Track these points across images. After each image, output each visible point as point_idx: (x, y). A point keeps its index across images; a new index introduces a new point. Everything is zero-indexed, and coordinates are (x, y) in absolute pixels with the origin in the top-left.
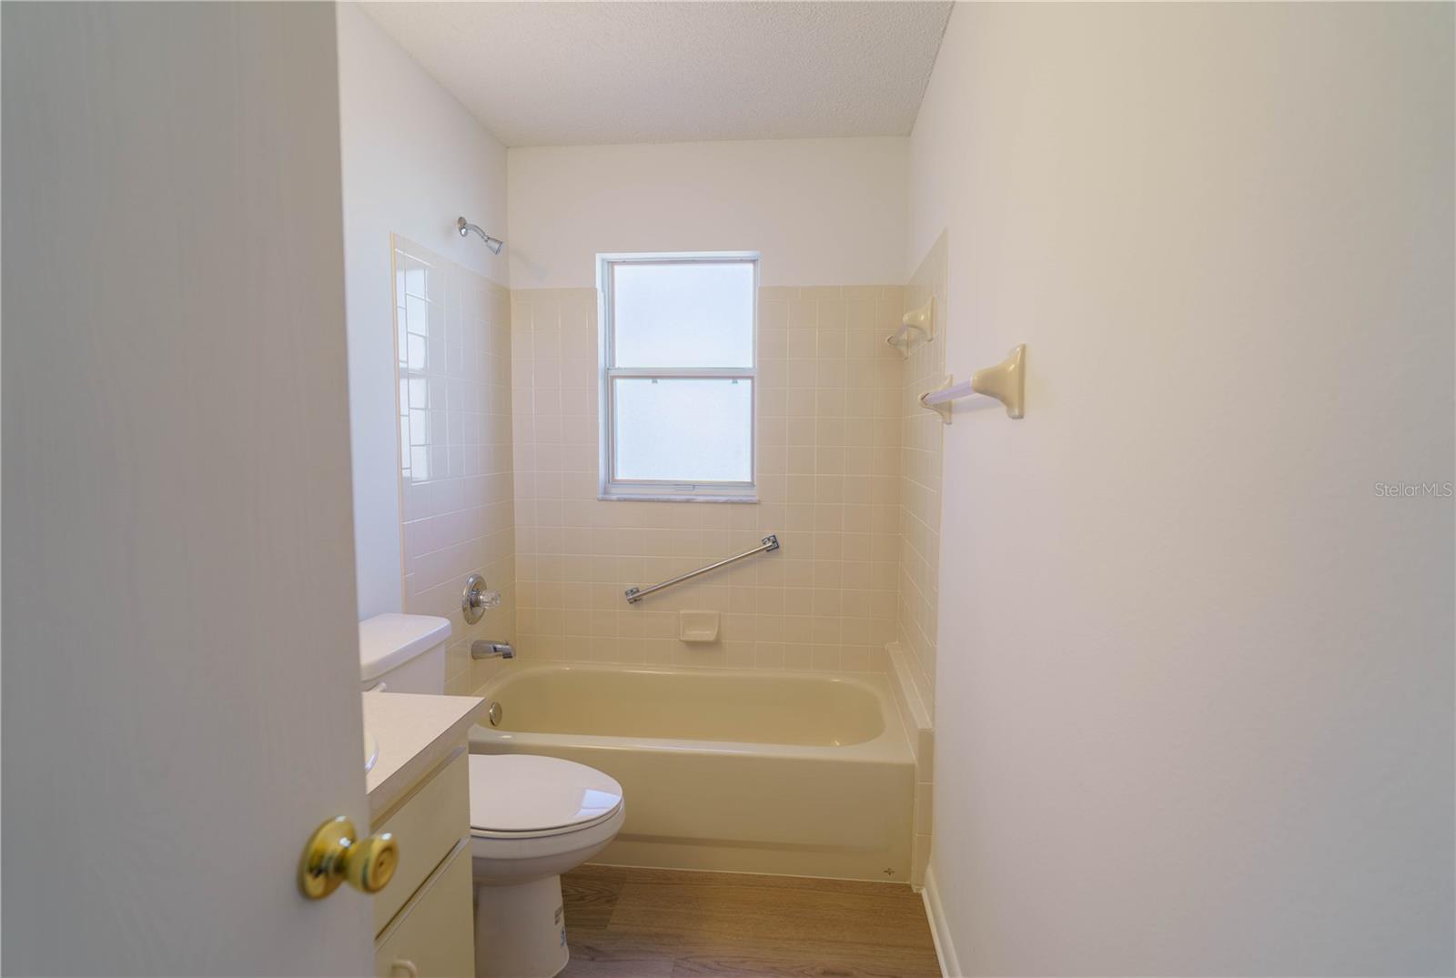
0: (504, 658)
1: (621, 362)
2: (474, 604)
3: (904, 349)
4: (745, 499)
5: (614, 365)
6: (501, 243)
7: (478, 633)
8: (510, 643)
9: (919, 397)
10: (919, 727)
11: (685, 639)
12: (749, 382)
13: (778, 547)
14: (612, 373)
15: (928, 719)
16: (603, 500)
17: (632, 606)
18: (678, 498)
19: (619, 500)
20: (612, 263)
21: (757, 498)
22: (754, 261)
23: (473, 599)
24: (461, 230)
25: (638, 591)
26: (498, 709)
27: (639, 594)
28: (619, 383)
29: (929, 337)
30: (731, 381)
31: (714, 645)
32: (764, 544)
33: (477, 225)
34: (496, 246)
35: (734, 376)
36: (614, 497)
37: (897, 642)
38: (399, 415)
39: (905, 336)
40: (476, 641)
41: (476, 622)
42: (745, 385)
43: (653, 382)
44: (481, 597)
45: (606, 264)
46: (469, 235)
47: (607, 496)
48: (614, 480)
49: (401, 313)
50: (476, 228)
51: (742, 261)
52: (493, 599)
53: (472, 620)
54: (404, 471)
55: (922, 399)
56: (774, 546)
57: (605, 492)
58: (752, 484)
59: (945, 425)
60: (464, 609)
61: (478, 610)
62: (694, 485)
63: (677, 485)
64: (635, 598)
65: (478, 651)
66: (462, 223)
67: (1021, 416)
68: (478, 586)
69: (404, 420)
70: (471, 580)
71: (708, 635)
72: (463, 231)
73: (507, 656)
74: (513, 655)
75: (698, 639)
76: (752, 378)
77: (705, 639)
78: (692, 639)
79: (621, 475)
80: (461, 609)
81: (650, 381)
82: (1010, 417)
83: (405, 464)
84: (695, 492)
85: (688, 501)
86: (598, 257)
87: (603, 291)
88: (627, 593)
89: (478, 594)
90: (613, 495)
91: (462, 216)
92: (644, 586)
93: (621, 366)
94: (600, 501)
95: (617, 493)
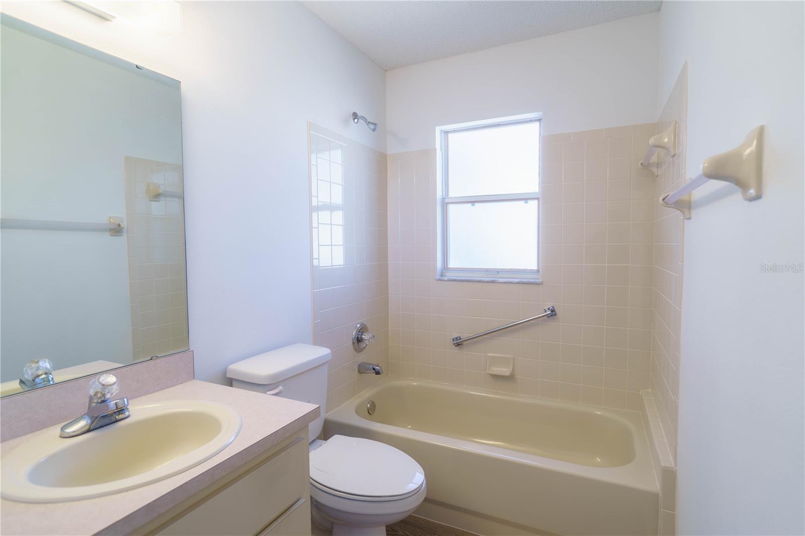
0: (376, 374)
1: (453, 193)
2: (359, 340)
3: (654, 169)
4: (532, 281)
5: (448, 196)
6: (376, 124)
7: (362, 358)
8: (379, 365)
9: (661, 199)
10: (663, 464)
11: (491, 372)
12: (536, 202)
13: (556, 315)
14: (447, 201)
15: (672, 459)
16: (439, 280)
17: (457, 348)
18: (486, 279)
19: (449, 280)
20: (447, 133)
21: (540, 280)
22: (539, 120)
23: (359, 336)
24: (354, 120)
25: (460, 339)
26: (373, 405)
27: (461, 341)
28: (451, 207)
29: (673, 153)
30: (523, 202)
31: (510, 378)
32: (546, 312)
33: (363, 116)
34: (372, 127)
35: (525, 198)
36: (446, 279)
37: (650, 390)
38: (311, 228)
39: (654, 159)
40: (362, 363)
41: (361, 352)
42: (534, 204)
43: (472, 205)
44: (364, 336)
45: (443, 134)
46: (359, 123)
47: (442, 278)
48: (448, 268)
49: (313, 168)
50: (363, 118)
51: (531, 121)
52: (370, 338)
53: (358, 350)
54: (314, 260)
55: (663, 200)
56: (553, 313)
57: (442, 275)
58: (538, 271)
59: (686, 220)
60: (353, 343)
61: (363, 345)
62: (498, 271)
63: (487, 271)
64: (459, 343)
65: (362, 369)
66: (355, 116)
67: (758, 197)
68: (363, 330)
69: (315, 231)
70: (359, 325)
71: (505, 371)
72: (356, 120)
73: (378, 373)
74: (381, 373)
75: (498, 374)
76: (538, 199)
77: (503, 374)
78: (494, 373)
79: (451, 265)
80: (351, 343)
81: (470, 205)
82: (746, 200)
83: (315, 255)
84: (498, 276)
85: (493, 282)
86: (438, 129)
87: (441, 150)
88: (453, 340)
89: (362, 334)
90: (447, 278)
91: (355, 111)
92: (464, 336)
93: (452, 196)
94: (437, 280)
95: (449, 275)
